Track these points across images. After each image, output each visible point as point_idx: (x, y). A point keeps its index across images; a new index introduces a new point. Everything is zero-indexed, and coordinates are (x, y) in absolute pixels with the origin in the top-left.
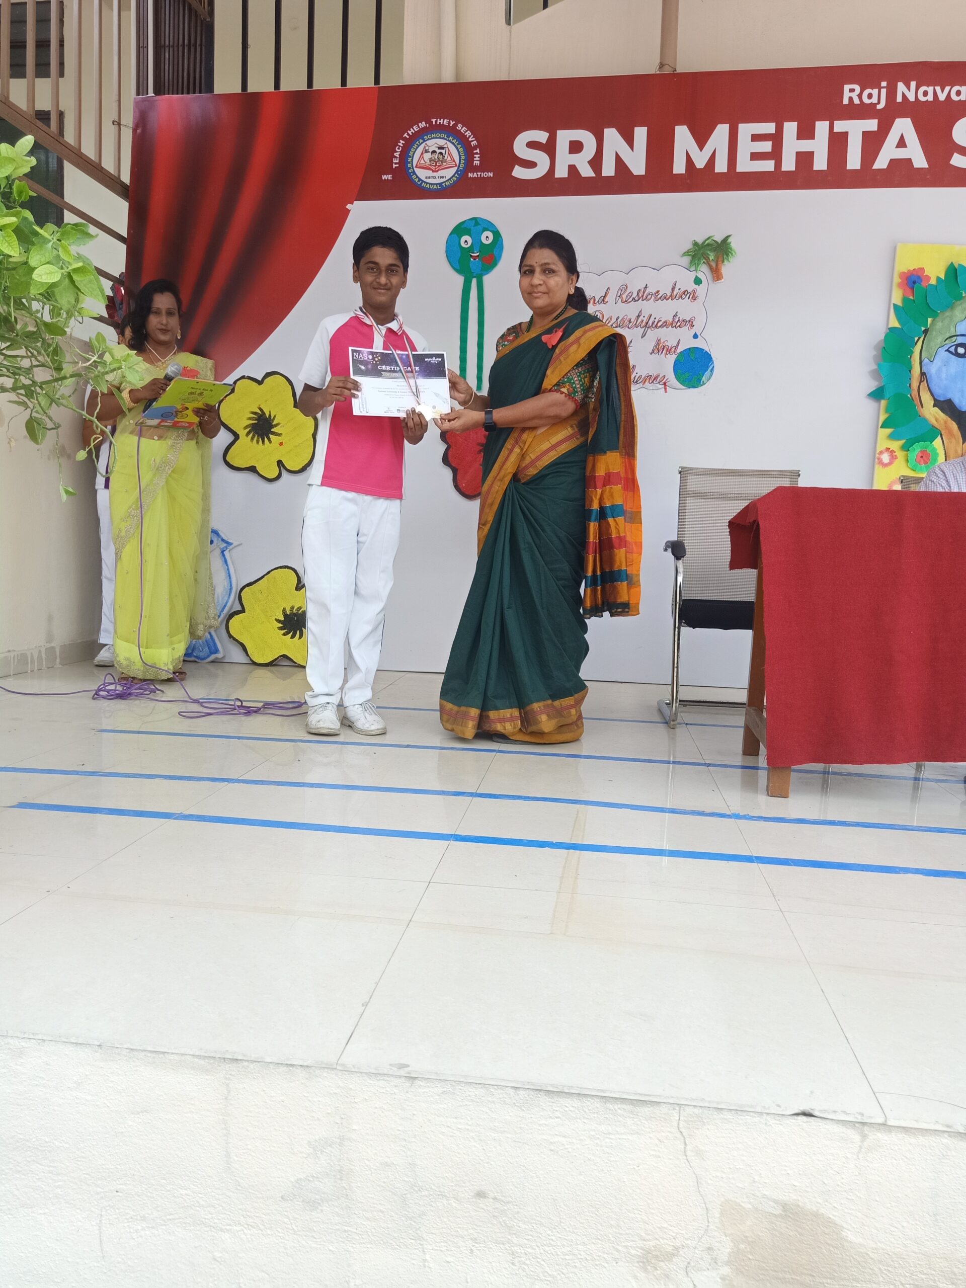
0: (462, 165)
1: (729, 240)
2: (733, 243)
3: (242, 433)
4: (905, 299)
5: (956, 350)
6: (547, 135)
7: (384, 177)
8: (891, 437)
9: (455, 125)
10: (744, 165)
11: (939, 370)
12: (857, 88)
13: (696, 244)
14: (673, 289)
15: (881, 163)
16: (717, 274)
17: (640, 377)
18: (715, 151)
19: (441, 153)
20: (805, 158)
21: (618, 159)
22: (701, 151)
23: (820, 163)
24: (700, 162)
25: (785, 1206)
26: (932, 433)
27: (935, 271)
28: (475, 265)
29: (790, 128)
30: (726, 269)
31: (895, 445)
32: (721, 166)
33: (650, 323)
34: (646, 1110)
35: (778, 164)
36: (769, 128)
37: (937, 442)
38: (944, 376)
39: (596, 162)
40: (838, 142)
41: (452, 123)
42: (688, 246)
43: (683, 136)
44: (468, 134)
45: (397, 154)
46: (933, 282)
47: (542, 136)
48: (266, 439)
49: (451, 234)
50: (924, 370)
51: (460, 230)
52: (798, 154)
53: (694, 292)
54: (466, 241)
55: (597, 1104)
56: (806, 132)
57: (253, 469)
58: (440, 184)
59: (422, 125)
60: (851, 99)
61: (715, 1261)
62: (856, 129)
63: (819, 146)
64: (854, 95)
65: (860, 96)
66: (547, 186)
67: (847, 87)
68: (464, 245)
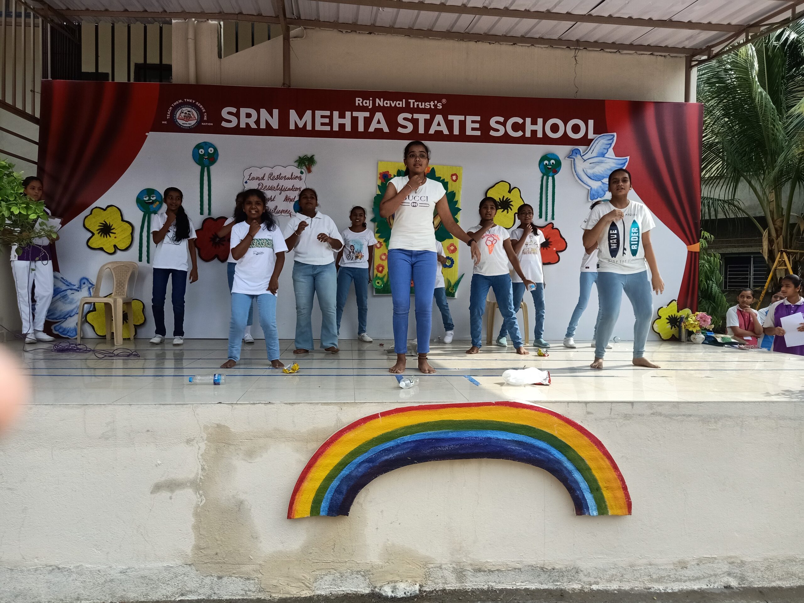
0: (199, 120)
1: (314, 157)
2: (316, 158)
3: (96, 233)
4: (382, 183)
6: (236, 109)
7: (163, 122)
8: (380, 237)
9: (195, 102)
10: (318, 127)
12: (361, 99)
13: (300, 158)
14: (292, 175)
15: (371, 129)
16: (309, 171)
17: (280, 211)
18: (306, 121)
19: (189, 114)
20: (342, 126)
21: (267, 122)
22: (301, 121)
23: (348, 128)
24: (301, 125)
25: (217, 425)
27: (393, 172)
28: (206, 161)
29: (336, 114)
30: (314, 168)
31: (382, 240)
32: (309, 127)
33: (283, 188)
34: (185, 406)
35: (332, 128)
36: (328, 113)
39: (257, 122)
40: (355, 120)
41: (194, 102)
42: (298, 158)
43: (293, 114)
44: (201, 106)
45: (169, 113)
47: (234, 110)
48: (108, 235)
49: (195, 148)
51: (199, 146)
52: (339, 124)
53: (300, 177)
54: (201, 151)
55: (174, 406)
56: (342, 116)
57: (101, 249)
58: (189, 127)
59: (180, 101)
60: (359, 103)
61: (203, 440)
62: (361, 116)
63: (347, 121)
64: (360, 102)
65: (362, 103)
66: (237, 131)
67: (357, 99)
68: (201, 153)
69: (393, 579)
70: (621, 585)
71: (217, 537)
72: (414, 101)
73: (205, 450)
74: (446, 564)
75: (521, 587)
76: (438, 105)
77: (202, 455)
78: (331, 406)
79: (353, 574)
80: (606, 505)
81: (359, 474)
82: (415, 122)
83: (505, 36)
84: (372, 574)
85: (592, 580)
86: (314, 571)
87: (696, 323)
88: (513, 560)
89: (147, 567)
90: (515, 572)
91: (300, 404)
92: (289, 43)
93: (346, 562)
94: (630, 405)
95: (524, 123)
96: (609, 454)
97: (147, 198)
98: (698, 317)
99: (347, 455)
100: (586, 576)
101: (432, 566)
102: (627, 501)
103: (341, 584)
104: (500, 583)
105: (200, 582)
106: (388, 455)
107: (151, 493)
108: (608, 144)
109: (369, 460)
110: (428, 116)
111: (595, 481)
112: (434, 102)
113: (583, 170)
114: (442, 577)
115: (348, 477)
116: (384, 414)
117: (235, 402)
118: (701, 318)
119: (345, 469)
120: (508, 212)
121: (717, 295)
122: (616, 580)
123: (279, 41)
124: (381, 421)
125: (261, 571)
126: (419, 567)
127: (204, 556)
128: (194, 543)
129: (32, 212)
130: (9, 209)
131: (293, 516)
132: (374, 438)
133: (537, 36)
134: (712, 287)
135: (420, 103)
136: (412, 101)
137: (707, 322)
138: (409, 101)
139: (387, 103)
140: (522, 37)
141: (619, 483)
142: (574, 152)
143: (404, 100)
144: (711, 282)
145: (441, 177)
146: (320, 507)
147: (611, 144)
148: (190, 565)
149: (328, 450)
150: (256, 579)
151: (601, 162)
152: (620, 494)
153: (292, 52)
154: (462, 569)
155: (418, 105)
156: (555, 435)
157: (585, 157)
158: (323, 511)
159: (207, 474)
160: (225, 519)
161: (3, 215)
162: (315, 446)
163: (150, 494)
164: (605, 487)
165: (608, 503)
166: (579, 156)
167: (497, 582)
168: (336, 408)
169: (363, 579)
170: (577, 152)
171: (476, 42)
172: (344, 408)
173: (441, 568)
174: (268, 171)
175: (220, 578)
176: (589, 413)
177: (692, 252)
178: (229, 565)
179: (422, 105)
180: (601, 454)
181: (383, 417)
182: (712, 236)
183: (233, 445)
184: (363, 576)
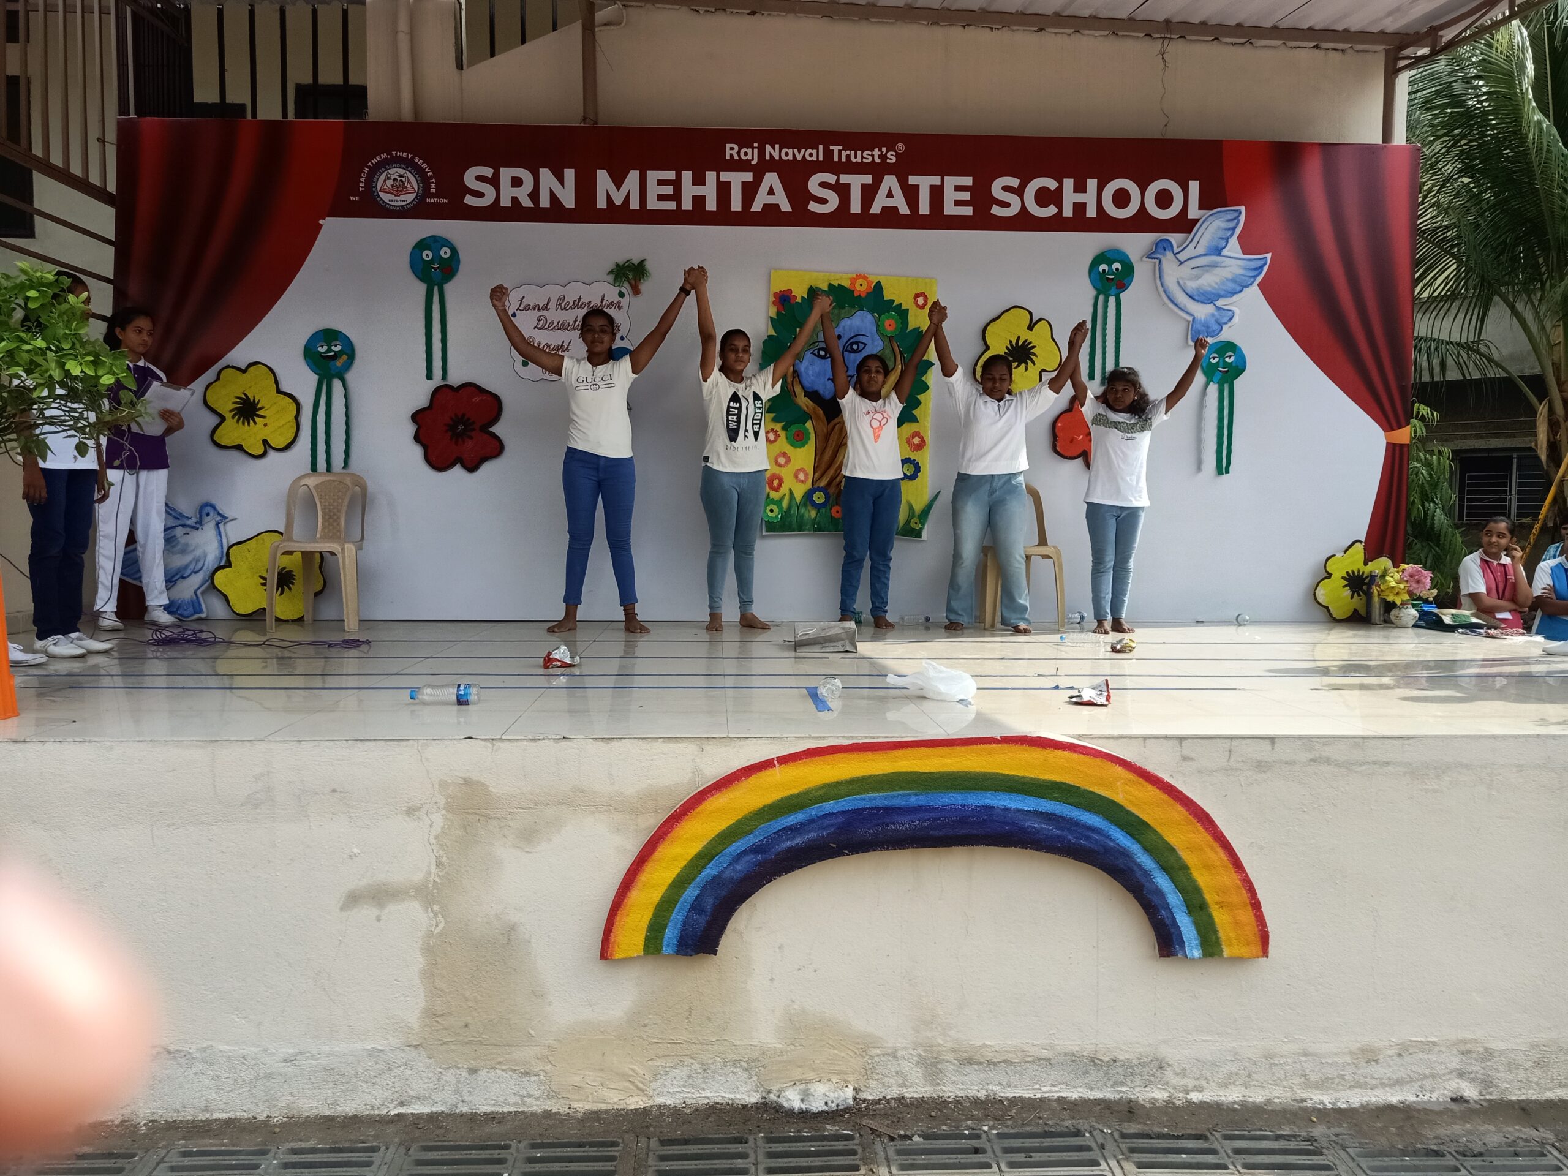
0: (421, 192)
1: (645, 263)
2: (648, 265)
3: (228, 416)
4: (778, 313)
5: (818, 352)
6: (492, 171)
7: (352, 198)
8: (774, 420)
9: (413, 158)
10: (653, 204)
11: (807, 369)
12: (736, 147)
13: (617, 265)
14: (602, 300)
15: (757, 207)
16: (636, 291)
18: (629, 192)
19: (401, 181)
20: (699, 201)
21: (552, 194)
22: (618, 190)
23: (711, 205)
24: (618, 200)
25: (465, 780)
26: (804, 417)
27: (800, 292)
28: (436, 275)
29: (687, 176)
30: (644, 286)
31: (778, 427)
32: (635, 204)
35: (679, 205)
36: (670, 175)
37: (809, 425)
38: (810, 373)
39: (534, 195)
40: (724, 189)
41: (410, 156)
42: (612, 266)
43: (603, 178)
44: (424, 166)
45: (363, 180)
46: (799, 300)
47: (488, 172)
48: (251, 421)
49: (414, 248)
50: (796, 368)
51: (421, 245)
52: (694, 197)
53: (619, 303)
54: (427, 255)
56: (699, 181)
57: (239, 448)
58: (402, 206)
59: (384, 156)
60: (732, 155)
61: (439, 808)
62: (737, 179)
63: (709, 191)
64: (734, 152)
65: (738, 153)
66: (494, 213)
67: (728, 146)
68: (424, 257)
69: (804, 1076)
70: (1247, 1093)
71: (468, 994)
72: (841, 148)
73: (443, 828)
74: (905, 1048)
75: (1051, 1094)
76: (889, 155)
77: (436, 838)
78: (683, 745)
79: (725, 1066)
80: (1218, 938)
81: (737, 876)
82: (843, 191)
83: (1023, 13)
84: (763, 1066)
85: (1190, 1083)
86: (652, 1060)
87: (1402, 586)
88: (1035, 1043)
89: (337, 1049)
90: (1039, 1066)
91: (623, 740)
92: (594, 36)
93: (712, 1043)
94: (1268, 742)
95: (1060, 189)
96: (1225, 838)
97: (325, 348)
98: (1406, 573)
99: (714, 839)
100: (1177, 1074)
101: (878, 1051)
102: (1260, 930)
103: (703, 1085)
104: (1009, 1086)
105: (435, 1079)
106: (793, 839)
107: (342, 909)
108: (1229, 229)
109: (756, 849)
110: (868, 179)
111: (1197, 890)
112: (880, 150)
113: (1178, 282)
114: (897, 1073)
115: (715, 882)
116: (784, 760)
117: (499, 737)
118: (1411, 576)
119: (710, 865)
120: (1026, 369)
121: (1444, 531)
122: (1237, 1083)
123: (573, 32)
124: (778, 774)
125: (550, 1058)
126: (852, 1054)
127: (444, 1029)
128: (423, 1004)
129: (104, 372)
130: (62, 365)
131: (612, 955)
132: (765, 806)
133: (1086, 13)
134: (1434, 516)
135: (853, 153)
136: (836, 149)
137: (1424, 583)
138: (831, 148)
139: (787, 154)
140: (1057, 15)
141: (1245, 895)
142: (1160, 245)
143: (821, 147)
144: (1432, 505)
145: (893, 301)
146: (663, 938)
147: (1233, 229)
148: (416, 1047)
149: (677, 830)
150: (542, 1073)
151: (1214, 265)
152: (1247, 916)
153: (599, 55)
154: (936, 1058)
155: (848, 156)
156: (1118, 801)
157: (1182, 256)
158: (668, 945)
159: (447, 873)
160: (483, 960)
161: (51, 376)
162: (652, 822)
163: (338, 910)
164: (1217, 903)
165: (1221, 934)
166: (1169, 254)
167: (1004, 1083)
168: (691, 748)
169: (746, 1076)
170: (1166, 246)
171: (964, 27)
172: (708, 748)
173: (895, 1057)
174: (555, 292)
175: (473, 1071)
176: (1185, 759)
177: (1394, 445)
178: (491, 1047)
179: (856, 157)
180: (1209, 838)
181: (783, 766)
182: (1435, 413)
183: (495, 818)
184: (745, 1070)
